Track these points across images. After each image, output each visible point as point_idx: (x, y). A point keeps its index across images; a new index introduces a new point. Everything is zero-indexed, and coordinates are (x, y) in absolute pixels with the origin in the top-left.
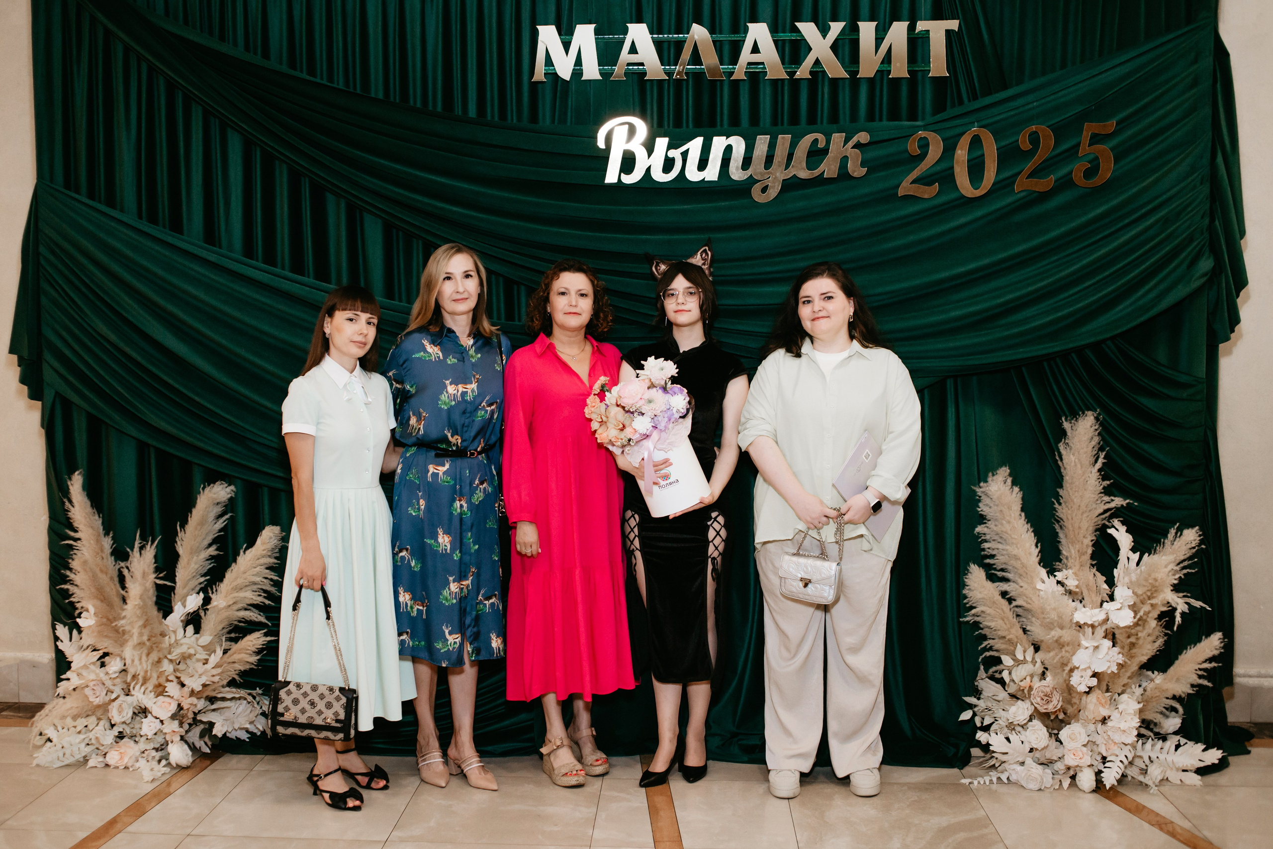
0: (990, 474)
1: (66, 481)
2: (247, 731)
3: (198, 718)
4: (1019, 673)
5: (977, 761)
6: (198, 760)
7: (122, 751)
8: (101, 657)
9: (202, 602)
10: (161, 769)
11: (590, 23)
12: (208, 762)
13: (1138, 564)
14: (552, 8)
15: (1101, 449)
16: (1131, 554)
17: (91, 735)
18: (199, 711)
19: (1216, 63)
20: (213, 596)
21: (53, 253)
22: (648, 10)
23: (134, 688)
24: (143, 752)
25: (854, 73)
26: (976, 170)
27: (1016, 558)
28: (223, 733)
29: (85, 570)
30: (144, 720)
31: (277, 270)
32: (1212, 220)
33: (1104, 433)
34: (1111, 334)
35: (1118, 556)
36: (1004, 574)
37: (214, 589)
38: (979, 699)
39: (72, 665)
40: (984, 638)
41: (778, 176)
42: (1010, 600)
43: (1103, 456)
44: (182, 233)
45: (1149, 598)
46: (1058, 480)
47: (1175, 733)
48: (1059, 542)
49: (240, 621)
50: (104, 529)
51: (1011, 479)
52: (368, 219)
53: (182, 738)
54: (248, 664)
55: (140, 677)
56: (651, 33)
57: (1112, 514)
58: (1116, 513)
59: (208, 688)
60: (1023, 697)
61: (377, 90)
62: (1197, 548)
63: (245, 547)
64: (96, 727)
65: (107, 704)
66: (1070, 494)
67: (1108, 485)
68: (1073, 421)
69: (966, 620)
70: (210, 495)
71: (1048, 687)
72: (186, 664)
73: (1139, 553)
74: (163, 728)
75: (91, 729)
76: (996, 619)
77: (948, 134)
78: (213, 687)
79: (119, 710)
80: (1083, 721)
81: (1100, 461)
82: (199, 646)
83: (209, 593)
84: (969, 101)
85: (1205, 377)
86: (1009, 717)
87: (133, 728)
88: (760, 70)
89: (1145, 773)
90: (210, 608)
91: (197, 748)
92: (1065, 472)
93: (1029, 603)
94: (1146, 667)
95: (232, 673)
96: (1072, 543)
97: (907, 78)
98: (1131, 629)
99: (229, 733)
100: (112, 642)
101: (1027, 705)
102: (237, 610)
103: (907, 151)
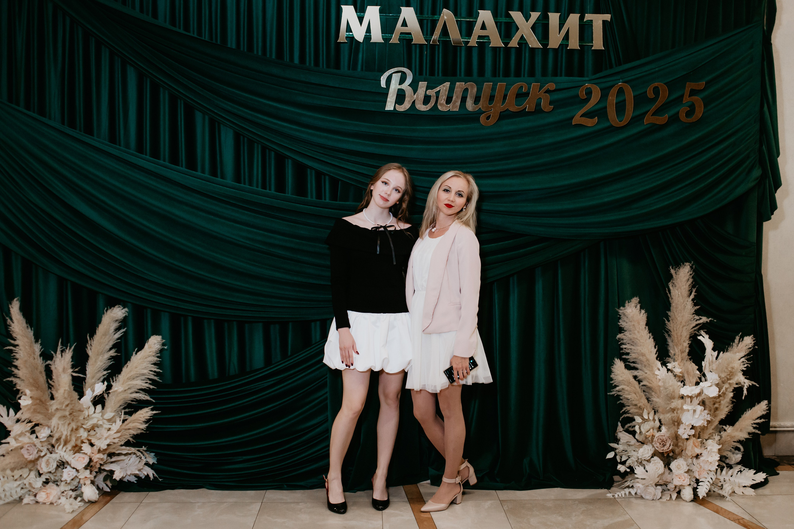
0: (627, 302)
1: (8, 305)
2: (136, 476)
3: (102, 468)
4: (645, 427)
5: (617, 483)
6: (103, 497)
7: (48, 492)
8: (33, 427)
9: (105, 388)
10: (77, 504)
11: (376, 5)
12: (109, 498)
13: (717, 358)
15: (694, 286)
16: (712, 353)
17: (26, 482)
18: (104, 463)
19: (764, 49)
20: (114, 384)
23: (57, 448)
24: (63, 492)
25: (545, 45)
26: (620, 108)
27: (643, 355)
28: (120, 478)
29: (26, 367)
31: (161, 162)
33: (695, 277)
34: (699, 215)
35: (705, 353)
36: (635, 365)
37: (114, 380)
38: (618, 444)
39: (11, 433)
40: (623, 405)
41: (498, 107)
42: (639, 381)
43: (694, 291)
44: (92, 135)
45: (728, 380)
46: (667, 305)
47: (738, 464)
48: (668, 345)
49: (132, 401)
50: (35, 338)
51: (640, 305)
52: (224, 128)
53: (93, 482)
54: (140, 430)
55: (62, 440)
56: (416, 14)
57: (699, 327)
58: (703, 327)
59: (110, 447)
60: (647, 442)
61: (232, 43)
62: (752, 348)
63: (137, 350)
64: (28, 475)
65: (37, 459)
66: (676, 315)
67: (698, 309)
68: (677, 269)
69: (611, 393)
70: (112, 315)
71: (664, 436)
72: (95, 431)
73: (717, 351)
74: (79, 475)
75: (25, 477)
76: (631, 394)
77: (603, 85)
78: (114, 446)
79: (47, 464)
80: (685, 457)
81: (693, 294)
82: (104, 419)
83: (110, 382)
84: (616, 66)
85: (755, 242)
86: (639, 456)
87: (55, 476)
88: (486, 41)
89: (722, 489)
90: (112, 392)
91: (101, 488)
92: (672, 301)
93: (651, 384)
94: (723, 422)
95: (128, 436)
96: (677, 345)
97: (578, 50)
98: (717, 399)
99: (123, 477)
100: (43, 416)
101: (650, 447)
102: (131, 393)
103: (578, 96)
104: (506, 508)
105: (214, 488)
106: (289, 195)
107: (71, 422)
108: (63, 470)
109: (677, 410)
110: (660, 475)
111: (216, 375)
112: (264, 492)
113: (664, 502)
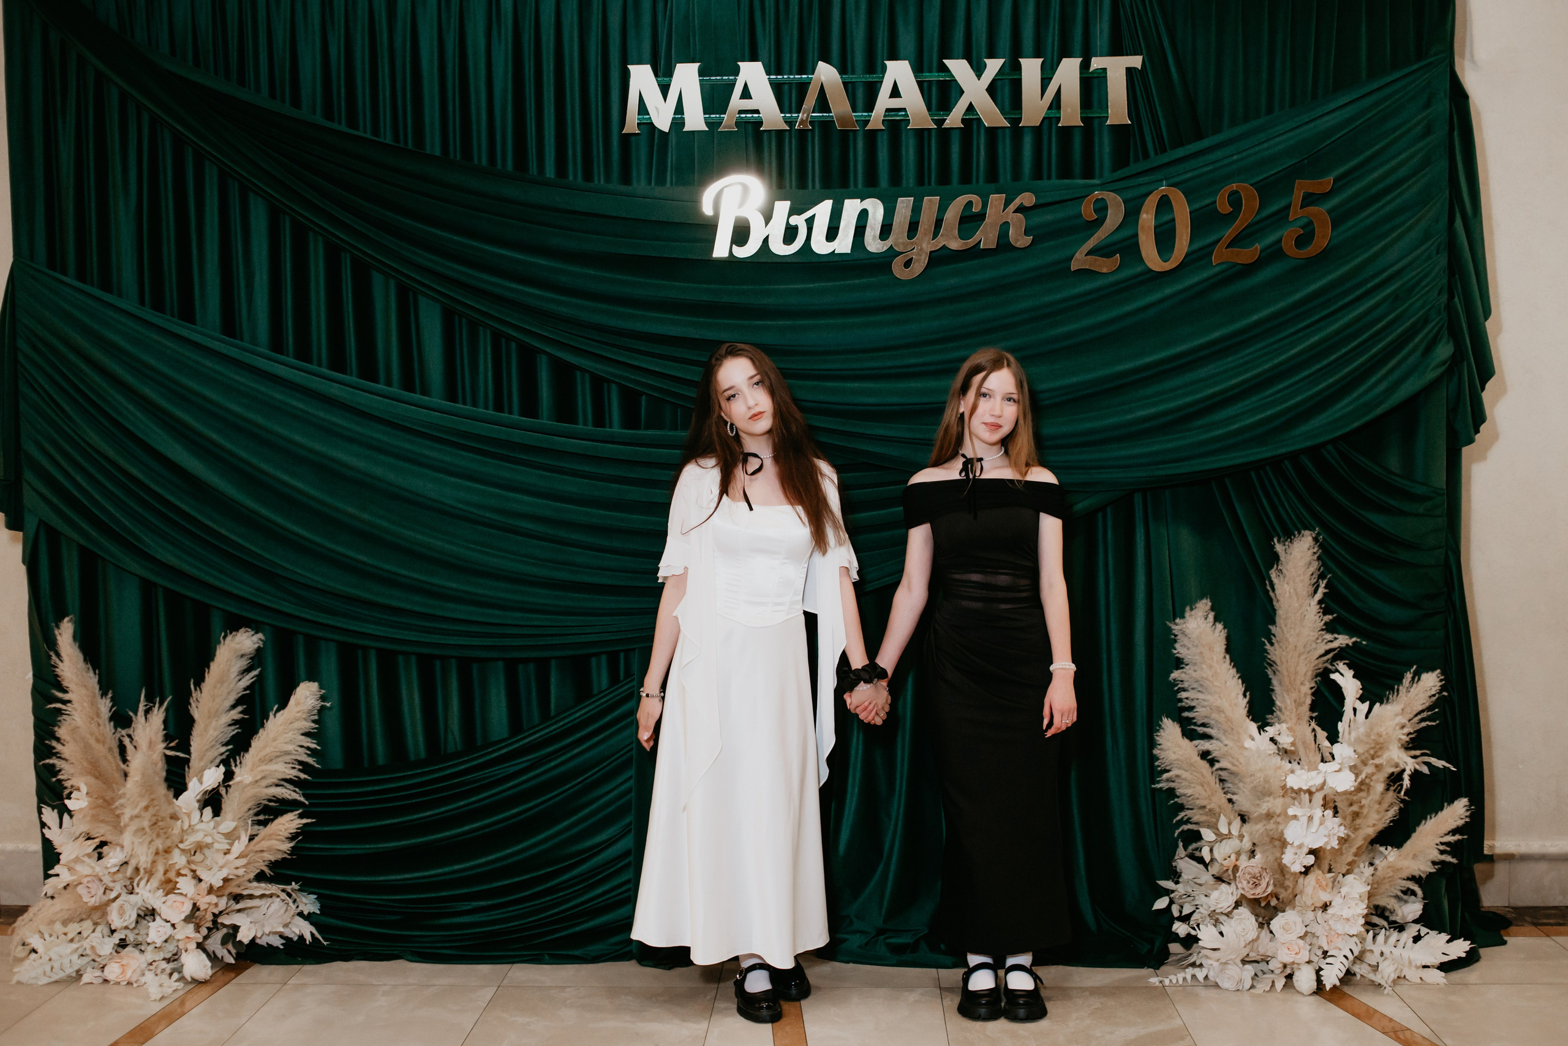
0: (1188, 608)
1: (53, 630)
2: (281, 936)
3: (219, 921)
4: (1223, 850)
5: (1174, 958)
6: (220, 972)
7: (124, 962)
8: (97, 847)
9: (223, 777)
10: (172, 985)
11: (693, 61)
12: (233, 975)
13: (1367, 716)
14: (646, 44)
15: (1322, 576)
16: (1358, 704)
17: (86, 944)
18: (221, 912)
19: (1453, 107)
20: (237, 770)
21: (35, 348)
22: (765, 45)
23: (138, 885)
24: (151, 964)
25: (1015, 121)
26: (1165, 238)
27: (1220, 710)
28: (250, 938)
29: (78, 739)
30: (151, 924)
31: (314, 367)
32: (1451, 297)
33: (1324, 557)
34: (1332, 436)
35: (1343, 706)
36: (1205, 730)
37: (238, 762)
38: (1177, 883)
39: (61, 857)
40: (1181, 807)
41: (925, 246)
42: (1212, 762)
43: (1323, 585)
44: (194, 324)
45: (1373, 758)
46: (1270, 615)
47: (1415, 921)
48: (1273, 690)
49: (270, 800)
50: (100, 689)
51: (1213, 613)
52: (423, 302)
53: (200, 946)
54: (281, 853)
55: (143, 870)
56: (768, 73)
57: (1335, 655)
58: (1340, 654)
59: (230, 883)
60: (1227, 879)
61: (433, 145)
62: (1437, 696)
64: (92, 934)
65: (105, 904)
66: (1285, 632)
67: (1331, 621)
68: (1287, 543)
69: (1158, 786)
70: (233, 645)
71: (1259, 867)
72: (202, 854)
73: (1368, 703)
74: (175, 934)
75: (85, 936)
77: (1130, 194)
78: (237, 882)
79: (121, 912)
80: (1300, 908)
81: (1321, 590)
82: (218, 833)
83: (231, 766)
84: (1156, 154)
85: (1445, 487)
86: (1211, 905)
87: (137, 934)
88: (902, 118)
89: (1376, 970)
90: (233, 784)
91: (220, 958)
93: (1235, 765)
94: (1377, 841)
95: (259, 864)
96: (1288, 691)
97: (1081, 126)
98: (1354, 795)
99: (257, 938)
100: (110, 828)
101: (1232, 889)
102: (267, 787)
103: (1081, 215)
105: (417, 959)
106: (544, 421)
107: (155, 837)
109: (1276, 817)
110: (1250, 942)
111: (423, 755)
112: (505, 967)
113: (1259, 995)
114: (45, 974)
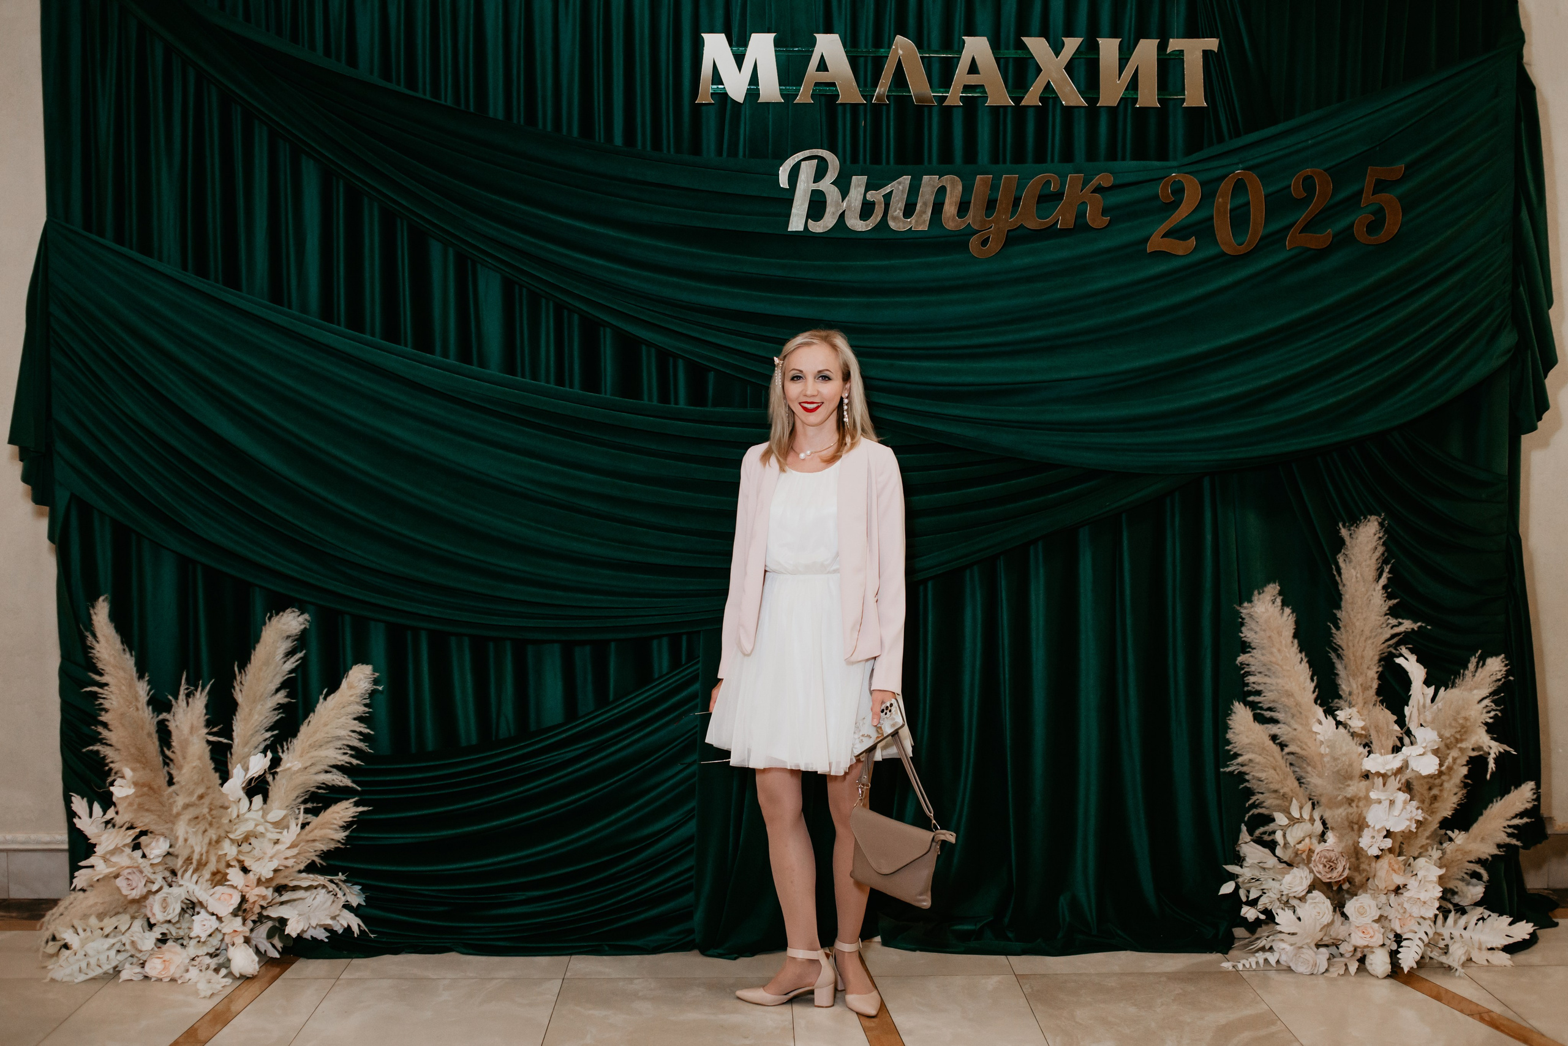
0: (1256, 592)
1: (89, 610)
2: (328, 929)
3: (265, 913)
4: (1295, 834)
5: (1242, 943)
6: (266, 967)
7: (166, 958)
8: (137, 837)
9: (269, 763)
10: (220, 982)
11: (769, 32)
12: (277, 970)
13: (1433, 700)
14: (720, 13)
15: (1385, 562)
16: (1424, 688)
17: (124, 939)
18: (268, 903)
19: (1519, 98)
20: (284, 756)
21: (67, 312)
22: (840, 17)
23: (182, 876)
24: (194, 959)
25: (1093, 100)
26: (1239, 219)
27: (1289, 694)
28: (299, 932)
29: (123, 725)
30: (196, 918)
32: (1516, 285)
33: (1389, 542)
34: (1396, 423)
35: (1410, 690)
36: (1272, 714)
37: (286, 748)
38: (1241, 866)
39: (96, 848)
40: (1250, 792)
41: (1002, 224)
42: (1282, 746)
43: (1387, 570)
44: (239, 289)
45: (1458, 741)
46: (1335, 598)
47: (1477, 904)
48: (1337, 675)
49: (319, 788)
50: (138, 671)
51: (1281, 597)
52: (484, 272)
53: (247, 941)
54: (333, 842)
55: (192, 862)
56: (845, 46)
57: (1400, 639)
58: (1405, 639)
59: (278, 874)
60: (1299, 863)
61: (496, 109)
62: (1503, 680)
63: (327, 692)
64: (129, 928)
65: (145, 898)
66: (1352, 617)
67: (1394, 605)
68: (1352, 528)
69: (1229, 769)
70: (280, 626)
71: (1333, 851)
72: (250, 844)
73: (1433, 687)
74: (223, 928)
75: (124, 930)
76: (1266, 769)
77: (1206, 176)
78: (286, 873)
79: (164, 905)
80: (1373, 892)
81: (1385, 575)
82: (266, 822)
83: (278, 752)
84: (1231, 138)
85: (1507, 473)
86: (1282, 888)
87: (178, 928)
88: (979, 95)
89: (1446, 953)
90: (281, 770)
91: (263, 952)
92: (1344, 589)
93: (1304, 749)
94: (1447, 824)
95: (310, 854)
96: (1354, 675)
97: (1157, 108)
98: (1435, 779)
99: (303, 931)
100: (155, 817)
101: (1305, 873)
102: (316, 773)
103: (1156, 197)
104: (1027, 989)
105: (474, 952)
106: (608, 396)
107: (208, 827)
108: (193, 917)
109: (1356, 801)
110: (1324, 926)
111: (474, 740)
112: (566, 958)
113: (1334, 979)
114: (80, 971)
